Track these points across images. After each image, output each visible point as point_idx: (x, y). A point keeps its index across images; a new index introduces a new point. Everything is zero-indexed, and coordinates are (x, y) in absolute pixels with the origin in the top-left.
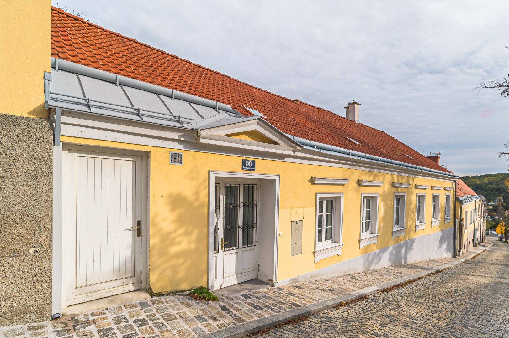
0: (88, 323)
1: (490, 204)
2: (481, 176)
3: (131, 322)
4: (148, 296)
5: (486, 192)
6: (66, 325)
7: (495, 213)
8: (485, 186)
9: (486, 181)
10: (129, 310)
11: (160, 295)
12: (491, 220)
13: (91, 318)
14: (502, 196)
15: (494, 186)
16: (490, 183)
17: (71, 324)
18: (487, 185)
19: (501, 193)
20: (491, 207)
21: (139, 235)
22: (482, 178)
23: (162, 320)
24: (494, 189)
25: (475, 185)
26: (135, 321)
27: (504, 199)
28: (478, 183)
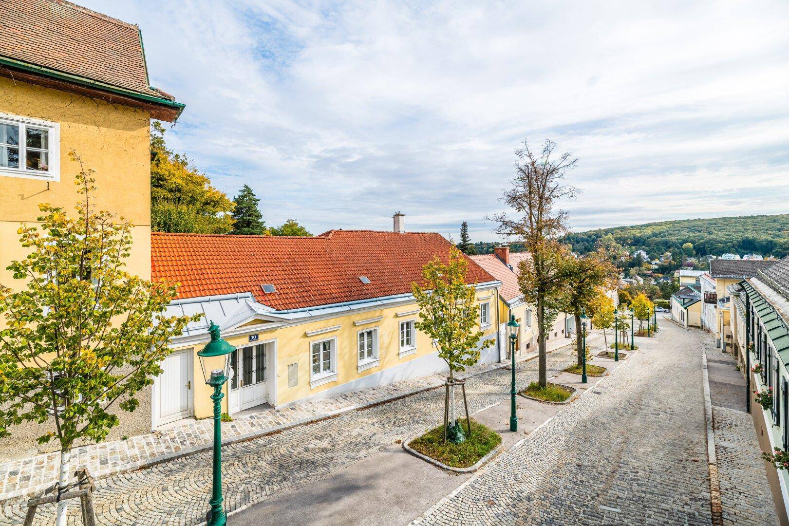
0: (166, 435)
1: (653, 262)
2: (642, 226)
3: (184, 434)
4: (194, 420)
5: (648, 246)
6: (157, 436)
7: (661, 275)
8: (648, 238)
9: (648, 232)
10: (184, 428)
11: (201, 419)
12: (655, 283)
13: (167, 432)
14: (670, 252)
15: (660, 239)
16: (655, 235)
17: (159, 435)
18: (650, 237)
19: (669, 247)
20: (656, 267)
21: (189, 388)
22: (644, 228)
23: (198, 434)
24: (659, 242)
25: (634, 237)
26: (187, 434)
27: (673, 255)
28: (638, 235)
